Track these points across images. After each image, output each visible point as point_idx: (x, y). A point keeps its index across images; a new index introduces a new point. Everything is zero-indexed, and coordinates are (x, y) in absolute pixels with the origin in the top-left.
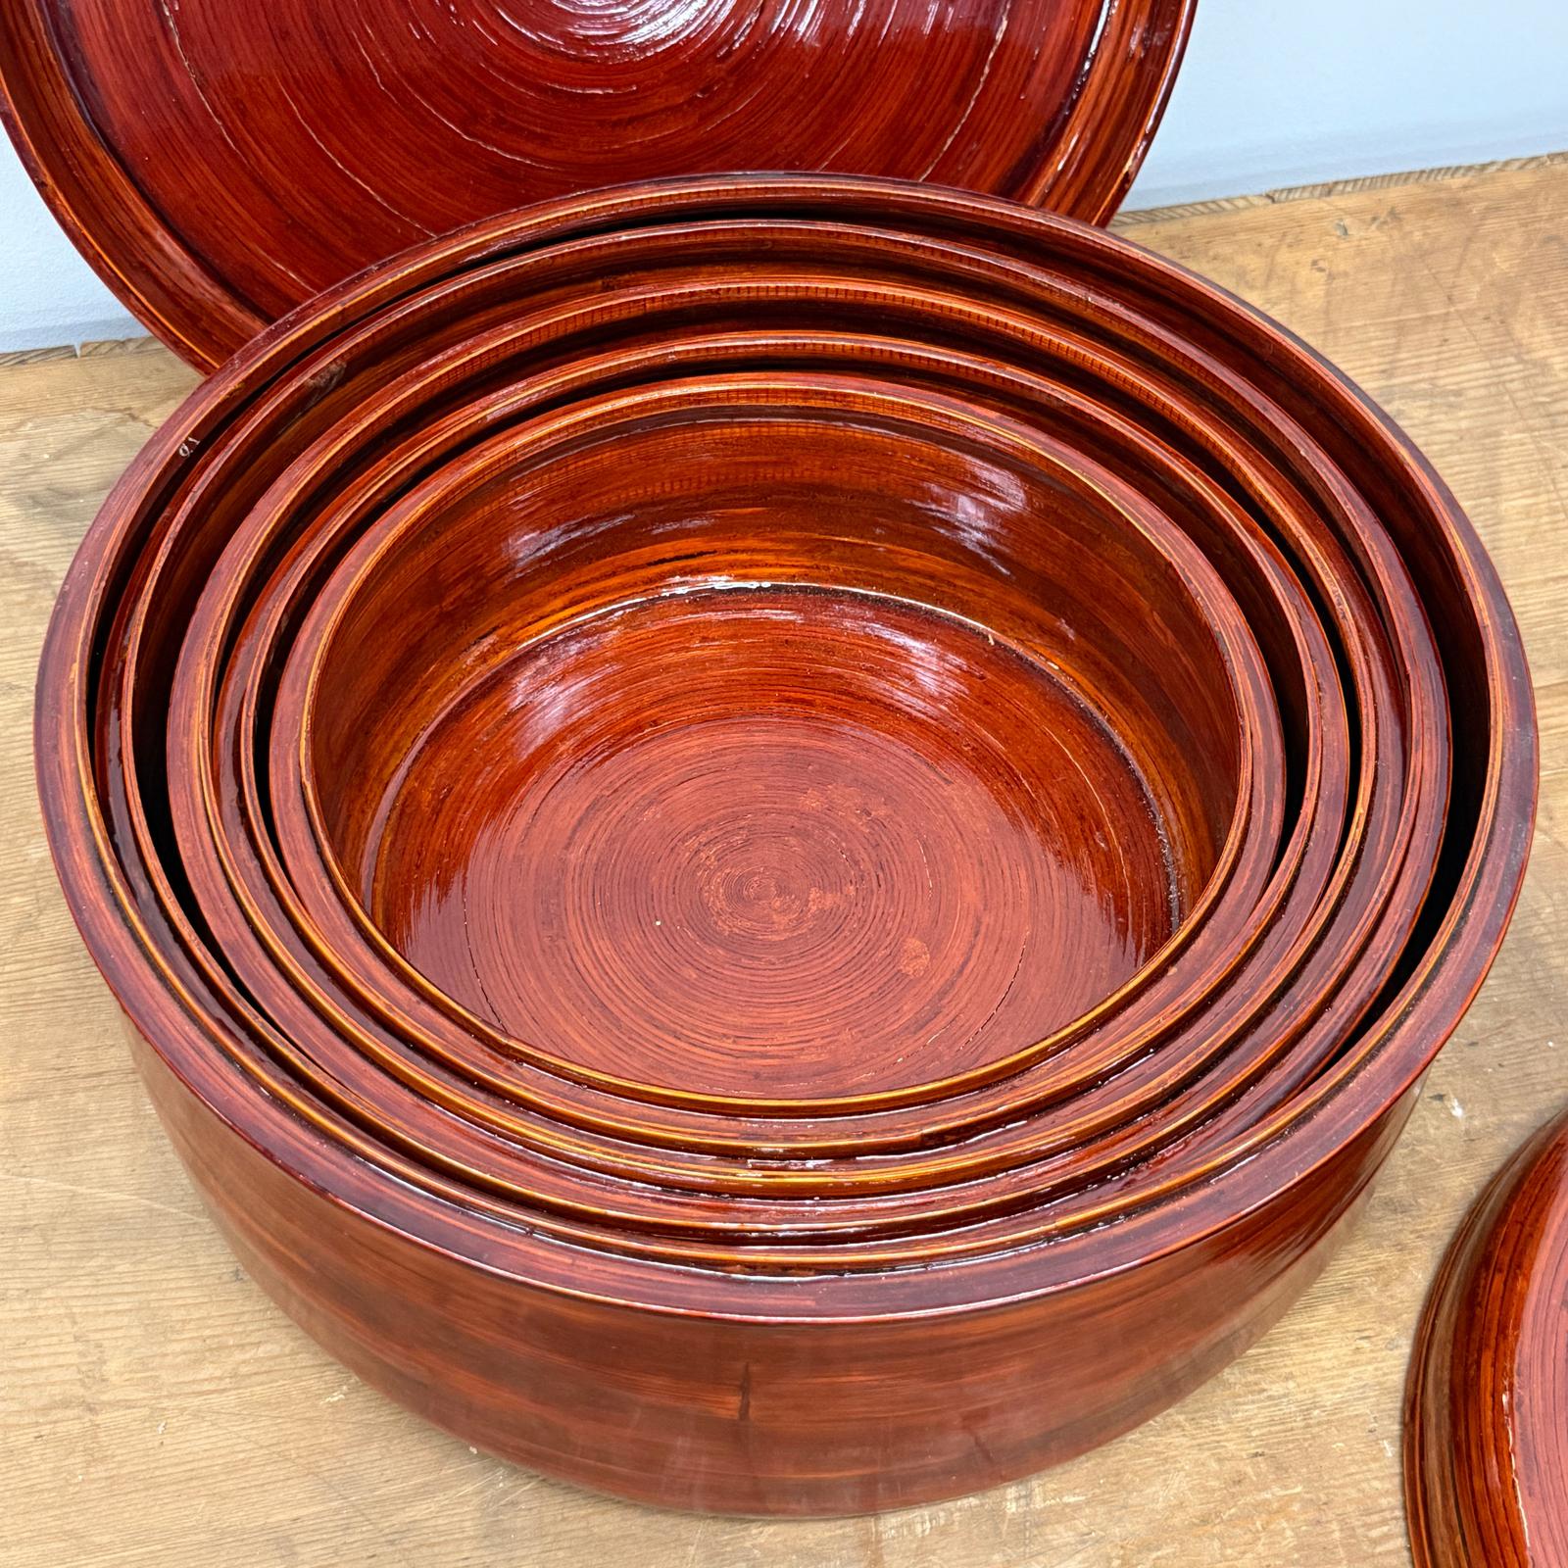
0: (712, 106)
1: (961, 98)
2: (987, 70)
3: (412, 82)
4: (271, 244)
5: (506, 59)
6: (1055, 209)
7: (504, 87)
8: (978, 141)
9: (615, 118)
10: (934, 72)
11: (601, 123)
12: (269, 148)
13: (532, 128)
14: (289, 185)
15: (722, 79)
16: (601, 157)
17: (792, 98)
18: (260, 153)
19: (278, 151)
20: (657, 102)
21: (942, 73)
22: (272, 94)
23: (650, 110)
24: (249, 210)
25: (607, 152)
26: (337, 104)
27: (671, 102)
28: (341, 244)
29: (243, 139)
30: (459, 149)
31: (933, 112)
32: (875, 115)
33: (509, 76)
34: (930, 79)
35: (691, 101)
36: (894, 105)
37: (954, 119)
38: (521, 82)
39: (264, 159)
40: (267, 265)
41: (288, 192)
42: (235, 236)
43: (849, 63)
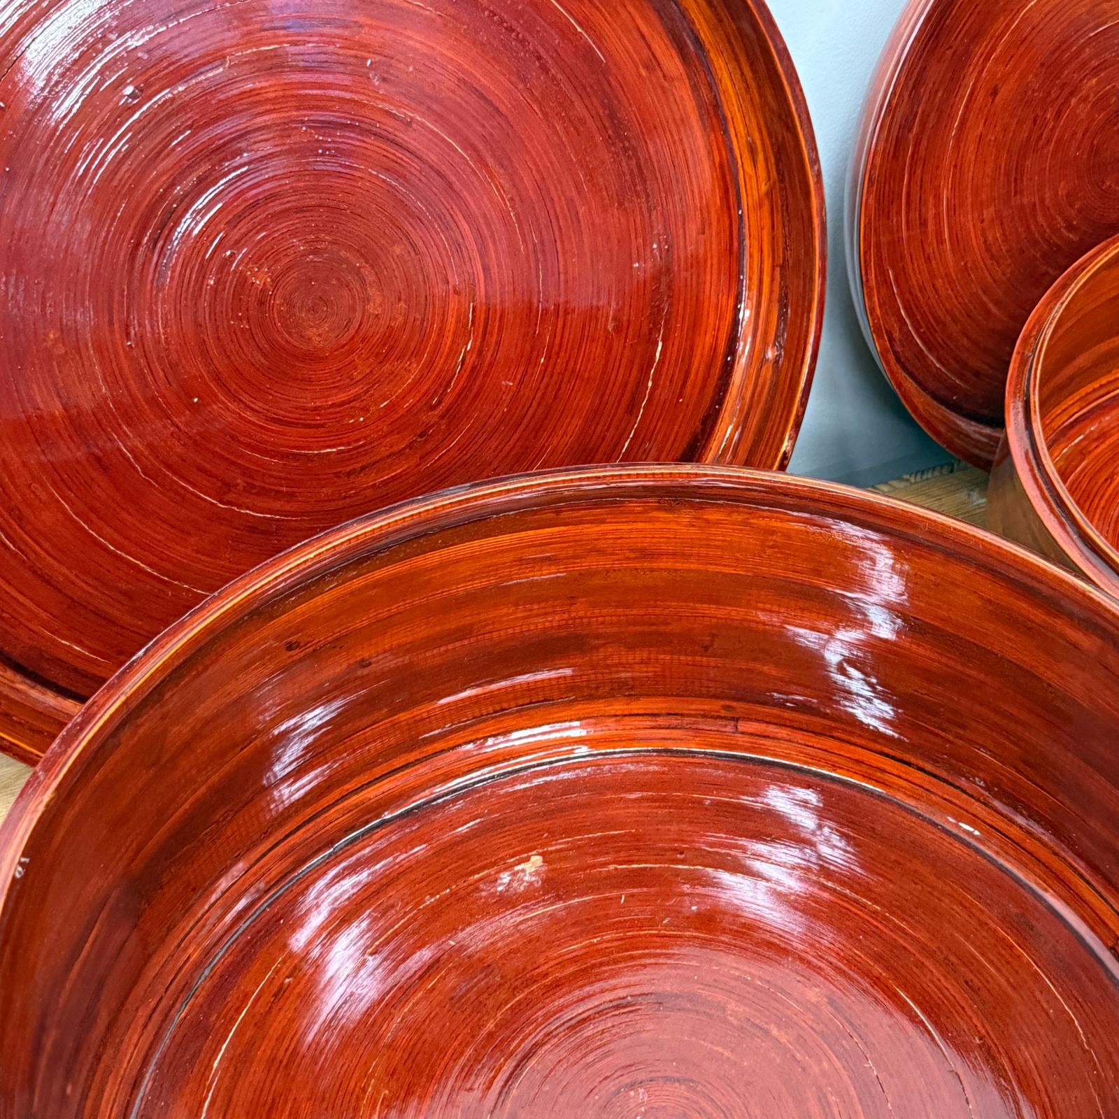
0: (429, 447)
1: (632, 409)
2: (650, 384)
3: (169, 467)
4: (56, 625)
5: (250, 436)
6: (731, 463)
7: (251, 460)
8: (650, 440)
9: (348, 469)
10: (608, 392)
11: (337, 475)
12: (47, 545)
13: (278, 488)
14: (67, 572)
15: (436, 423)
16: (341, 503)
17: (495, 430)
18: (37, 548)
19: (54, 546)
20: (383, 451)
21: (615, 392)
22: (44, 496)
23: (378, 458)
24: (32, 600)
25: (345, 498)
26: (104, 496)
27: (395, 449)
28: (118, 614)
29: (22, 539)
30: (217, 517)
31: (610, 424)
32: (565, 433)
33: (254, 449)
34: (606, 397)
35: (410, 446)
36: (578, 422)
37: (629, 425)
38: (266, 452)
39: (43, 554)
40: (54, 642)
41: (66, 577)
42: (21, 622)
43: (539, 394)
